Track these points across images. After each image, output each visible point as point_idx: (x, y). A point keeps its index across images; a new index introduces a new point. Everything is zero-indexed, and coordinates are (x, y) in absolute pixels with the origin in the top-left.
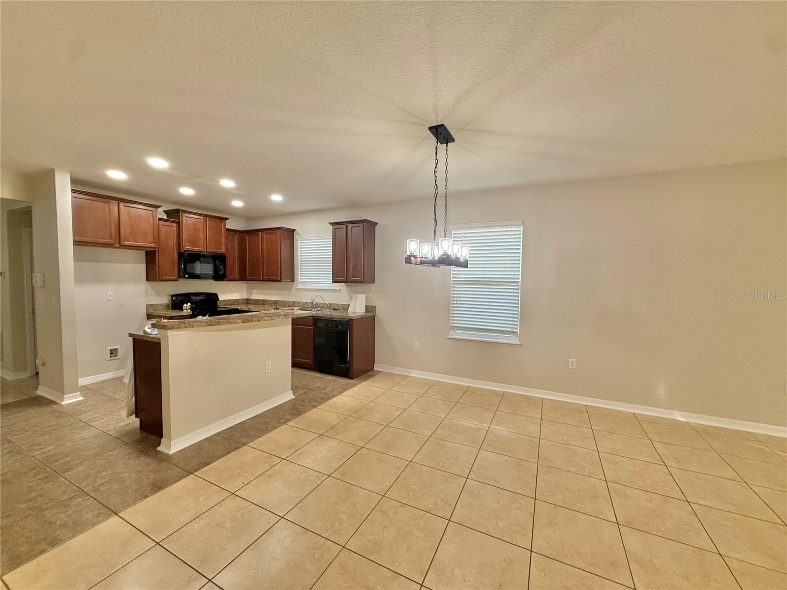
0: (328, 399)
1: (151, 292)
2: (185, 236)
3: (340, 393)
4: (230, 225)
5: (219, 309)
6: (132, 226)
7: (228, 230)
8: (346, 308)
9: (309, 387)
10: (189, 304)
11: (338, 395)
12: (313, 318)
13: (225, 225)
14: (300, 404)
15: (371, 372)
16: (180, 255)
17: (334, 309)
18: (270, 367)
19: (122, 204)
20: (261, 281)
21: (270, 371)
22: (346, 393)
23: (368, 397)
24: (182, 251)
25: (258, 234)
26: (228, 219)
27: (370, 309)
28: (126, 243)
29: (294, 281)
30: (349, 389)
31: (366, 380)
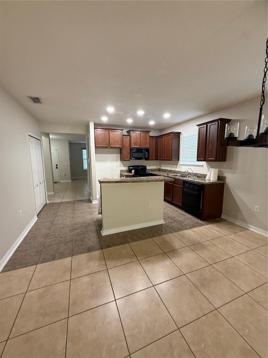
0: (182, 230)
1: (122, 165)
2: (132, 141)
3: (191, 228)
4: (152, 134)
5: (147, 173)
6: (114, 139)
7: (150, 137)
8: (204, 176)
9: (175, 219)
10: (134, 170)
11: (189, 229)
12: (183, 181)
13: (149, 134)
14: (165, 228)
15: (219, 218)
16: (131, 149)
17: (198, 177)
18: (151, 205)
19: (110, 131)
20: (163, 160)
21: (151, 207)
22: (195, 229)
23: (207, 236)
24: (131, 148)
25: (163, 137)
26: (150, 131)
27: (221, 178)
28: (112, 146)
29: (179, 160)
30: (197, 227)
31: (212, 224)
